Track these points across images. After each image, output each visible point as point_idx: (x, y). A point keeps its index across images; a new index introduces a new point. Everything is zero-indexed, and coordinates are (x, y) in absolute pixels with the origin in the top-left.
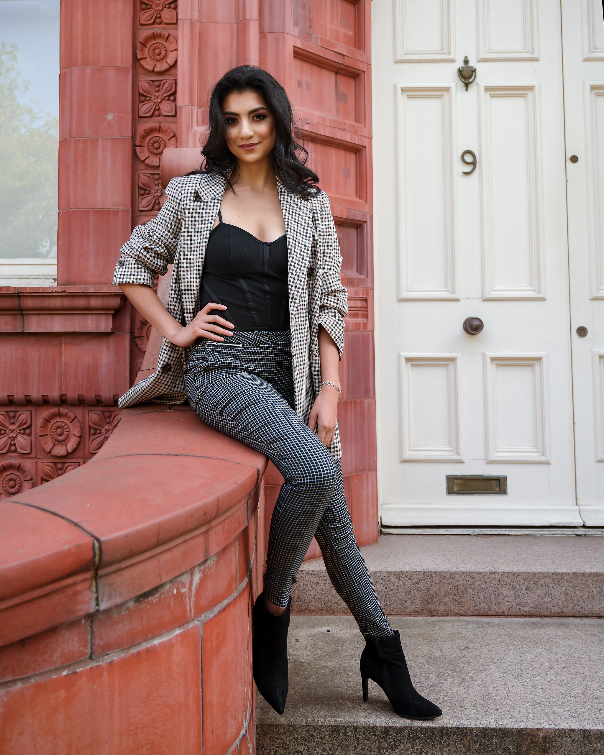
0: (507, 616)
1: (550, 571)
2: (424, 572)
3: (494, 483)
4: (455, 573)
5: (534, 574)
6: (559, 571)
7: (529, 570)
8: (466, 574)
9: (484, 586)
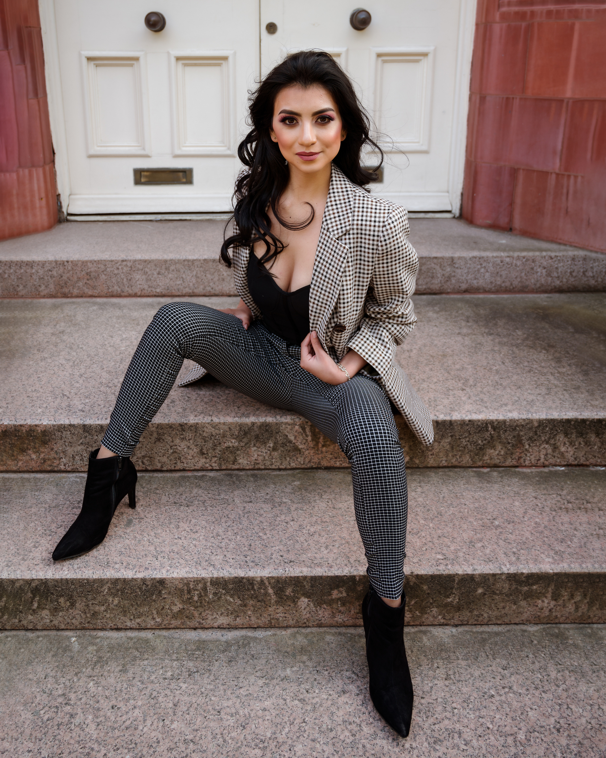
0: (140, 296)
1: (181, 258)
2: (56, 262)
3: (181, 174)
4: (87, 262)
5: (166, 261)
6: (190, 258)
7: (161, 258)
8: (98, 262)
9: (116, 272)
